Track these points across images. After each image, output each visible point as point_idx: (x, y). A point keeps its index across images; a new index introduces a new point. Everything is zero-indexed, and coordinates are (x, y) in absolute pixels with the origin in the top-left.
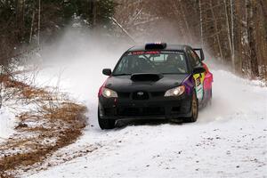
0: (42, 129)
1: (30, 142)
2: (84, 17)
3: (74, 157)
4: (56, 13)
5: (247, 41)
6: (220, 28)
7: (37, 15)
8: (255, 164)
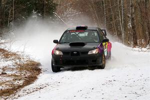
0: (15, 76)
1: (8, 83)
2: (39, 12)
4: (22, 10)
5: (131, 26)
6: (115, 18)
7: (12, 11)
8: (136, 95)
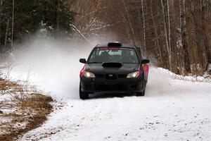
0: (15, 115)
1: (5, 126)
3: (41, 138)
4: (26, 21)
5: (181, 45)
6: (159, 34)
7: (11, 22)
